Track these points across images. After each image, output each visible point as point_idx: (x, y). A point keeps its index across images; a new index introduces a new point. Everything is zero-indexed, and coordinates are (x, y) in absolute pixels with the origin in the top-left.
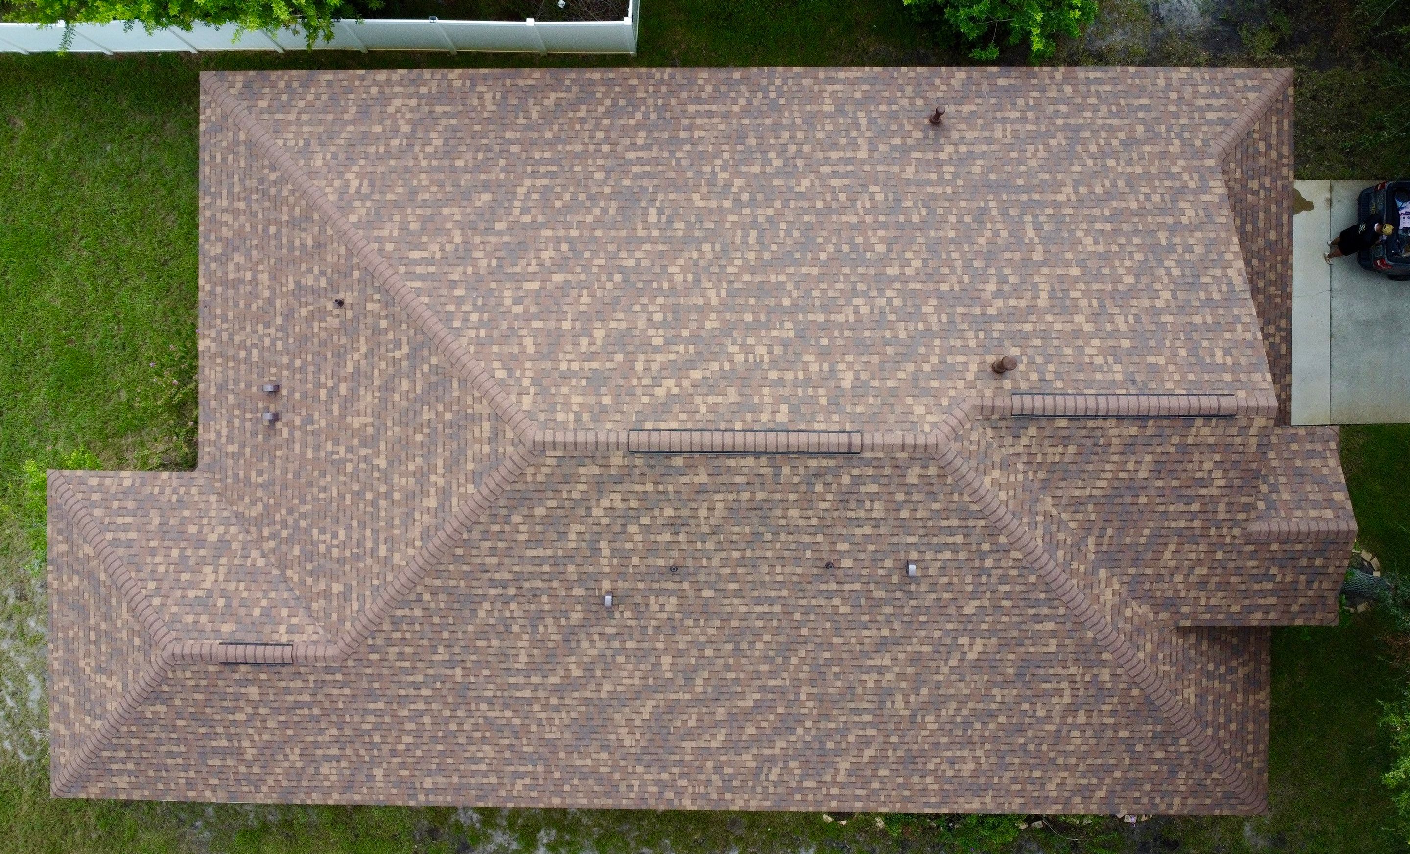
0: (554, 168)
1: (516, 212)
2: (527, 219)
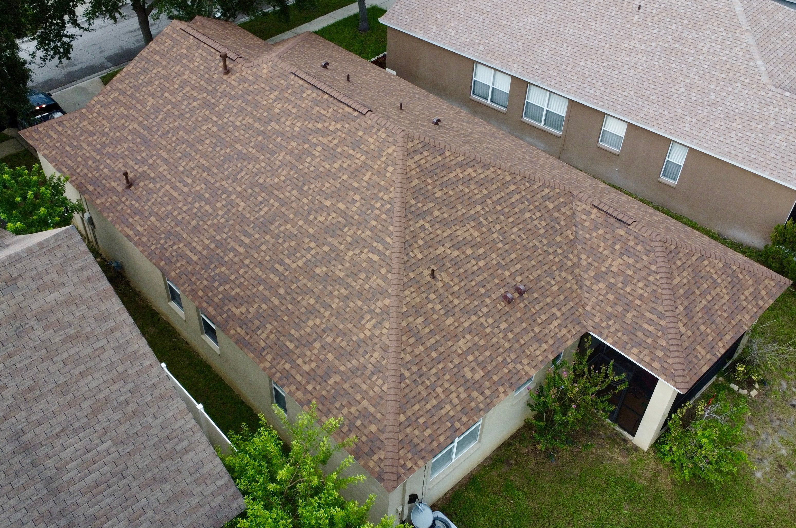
0: (277, 266)
1: (313, 252)
2: (313, 245)
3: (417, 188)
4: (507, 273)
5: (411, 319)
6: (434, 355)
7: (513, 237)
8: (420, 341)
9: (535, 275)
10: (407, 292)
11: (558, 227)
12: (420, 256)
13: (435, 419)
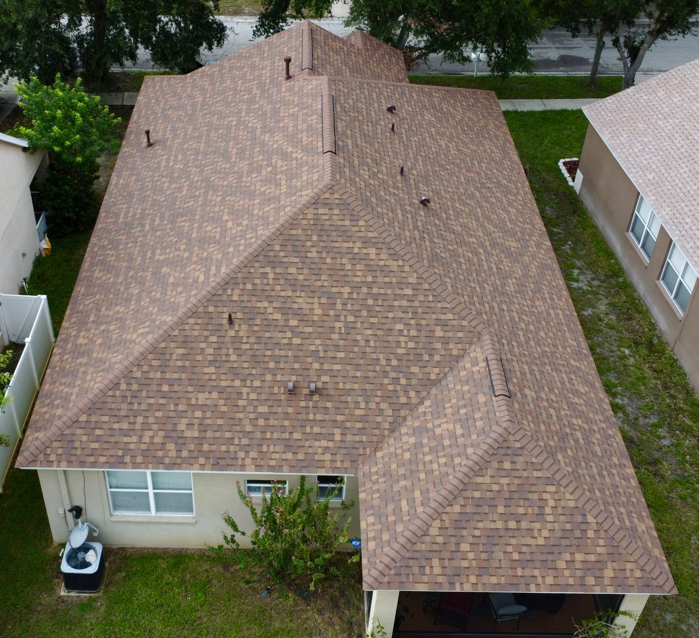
3: (294, 238)
4: (316, 366)
5: (173, 345)
6: (165, 388)
7: (359, 337)
8: (163, 368)
9: (348, 386)
10: (191, 321)
11: (426, 357)
12: (235, 298)
13: (112, 439)
